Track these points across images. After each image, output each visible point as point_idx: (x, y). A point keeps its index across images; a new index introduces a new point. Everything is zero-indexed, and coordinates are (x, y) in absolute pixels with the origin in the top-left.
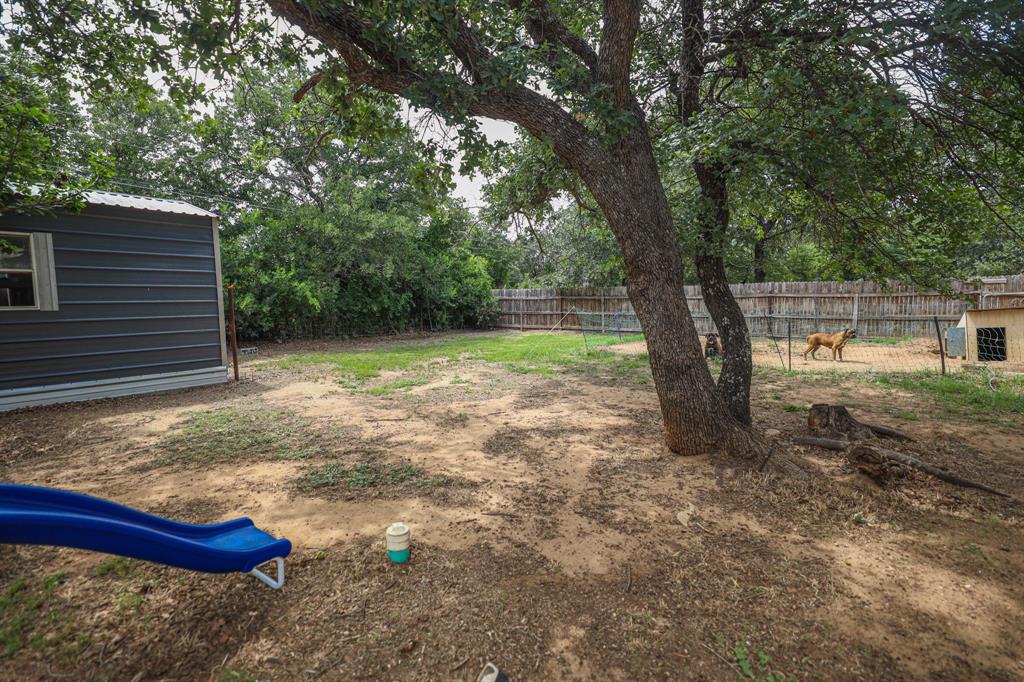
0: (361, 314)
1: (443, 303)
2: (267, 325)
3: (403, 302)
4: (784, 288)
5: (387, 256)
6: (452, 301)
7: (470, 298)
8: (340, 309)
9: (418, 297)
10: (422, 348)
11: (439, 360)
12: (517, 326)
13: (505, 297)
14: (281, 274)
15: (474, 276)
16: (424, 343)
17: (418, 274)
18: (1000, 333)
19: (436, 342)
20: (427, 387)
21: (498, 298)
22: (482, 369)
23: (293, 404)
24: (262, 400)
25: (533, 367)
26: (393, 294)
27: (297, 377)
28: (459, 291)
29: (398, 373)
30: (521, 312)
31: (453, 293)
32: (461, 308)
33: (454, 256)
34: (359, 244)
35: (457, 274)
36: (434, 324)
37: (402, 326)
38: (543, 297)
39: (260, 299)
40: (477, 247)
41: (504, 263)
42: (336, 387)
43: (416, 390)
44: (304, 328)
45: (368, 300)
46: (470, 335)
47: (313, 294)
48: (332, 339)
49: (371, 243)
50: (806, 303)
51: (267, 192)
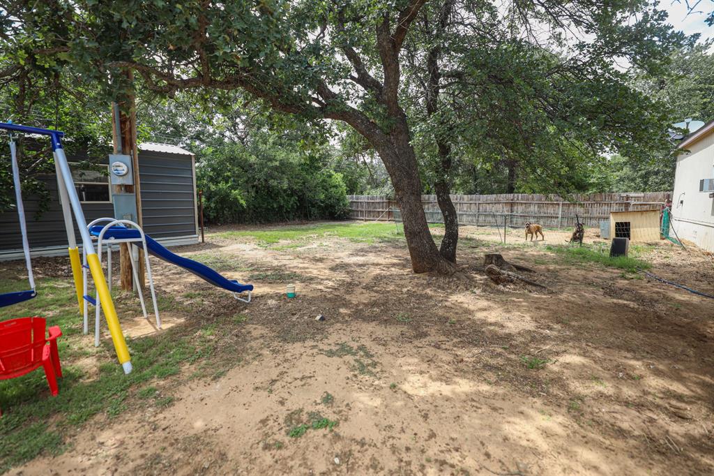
0: (267, 209)
1: (317, 203)
2: (212, 215)
3: (292, 203)
4: (520, 198)
5: (284, 175)
6: (322, 202)
7: (332, 201)
8: (254, 206)
9: (301, 199)
10: (303, 230)
11: (312, 235)
12: (361, 218)
13: (355, 200)
14: (222, 185)
15: (336, 187)
16: (304, 227)
17: (301, 186)
18: (627, 224)
19: (312, 226)
20: (304, 248)
21: (350, 201)
22: (336, 240)
23: (236, 253)
24: (220, 251)
25: (364, 240)
26: (286, 198)
27: (235, 241)
28: (326, 196)
29: (289, 241)
30: (364, 210)
31: (322, 197)
32: (327, 207)
33: (323, 174)
34: (269, 168)
35: (326, 185)
36: (310, 217)
37: (291, 217)
38: (378, 201)
39: (208, 199)
40: (338, 169)
41: (356, 179)
42: (256, 247)
43: (298, 249)
44: (233, 217)
45: (271, 201)
46: (332, 223)
47: (240, 197)
48: (249, 223)
49: (276, 168)
50: (532, 207)
51: (211, 135)
